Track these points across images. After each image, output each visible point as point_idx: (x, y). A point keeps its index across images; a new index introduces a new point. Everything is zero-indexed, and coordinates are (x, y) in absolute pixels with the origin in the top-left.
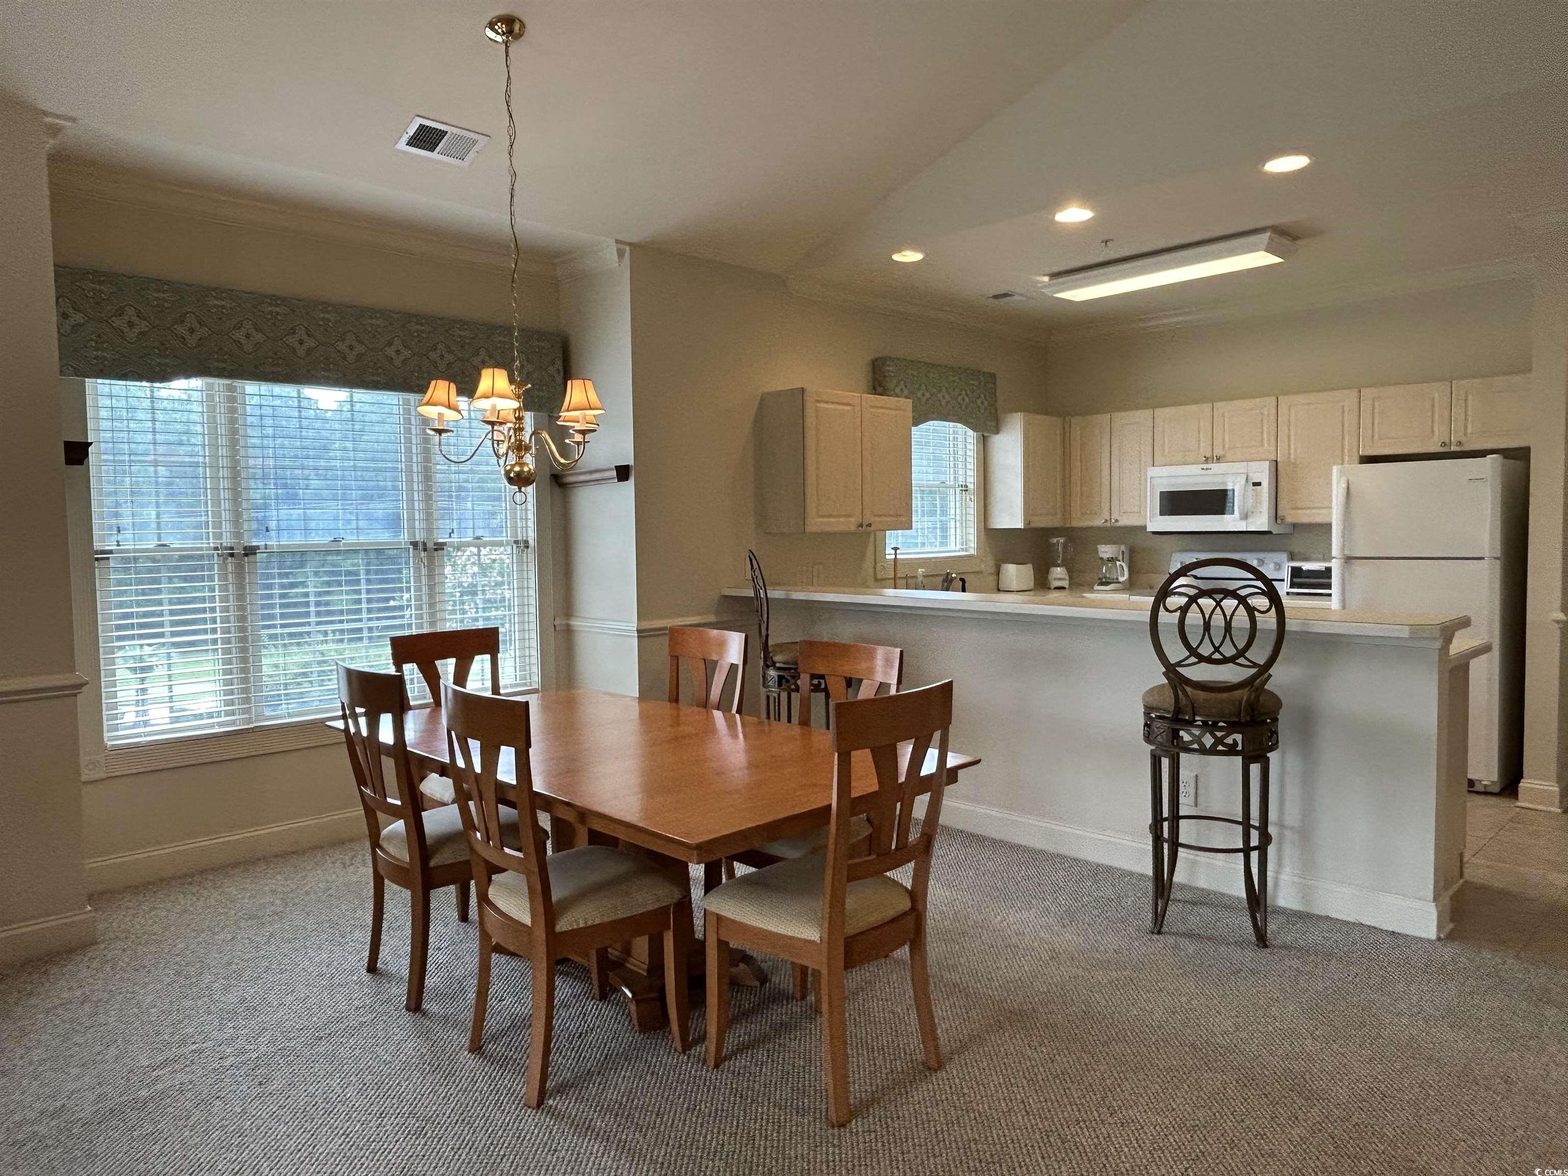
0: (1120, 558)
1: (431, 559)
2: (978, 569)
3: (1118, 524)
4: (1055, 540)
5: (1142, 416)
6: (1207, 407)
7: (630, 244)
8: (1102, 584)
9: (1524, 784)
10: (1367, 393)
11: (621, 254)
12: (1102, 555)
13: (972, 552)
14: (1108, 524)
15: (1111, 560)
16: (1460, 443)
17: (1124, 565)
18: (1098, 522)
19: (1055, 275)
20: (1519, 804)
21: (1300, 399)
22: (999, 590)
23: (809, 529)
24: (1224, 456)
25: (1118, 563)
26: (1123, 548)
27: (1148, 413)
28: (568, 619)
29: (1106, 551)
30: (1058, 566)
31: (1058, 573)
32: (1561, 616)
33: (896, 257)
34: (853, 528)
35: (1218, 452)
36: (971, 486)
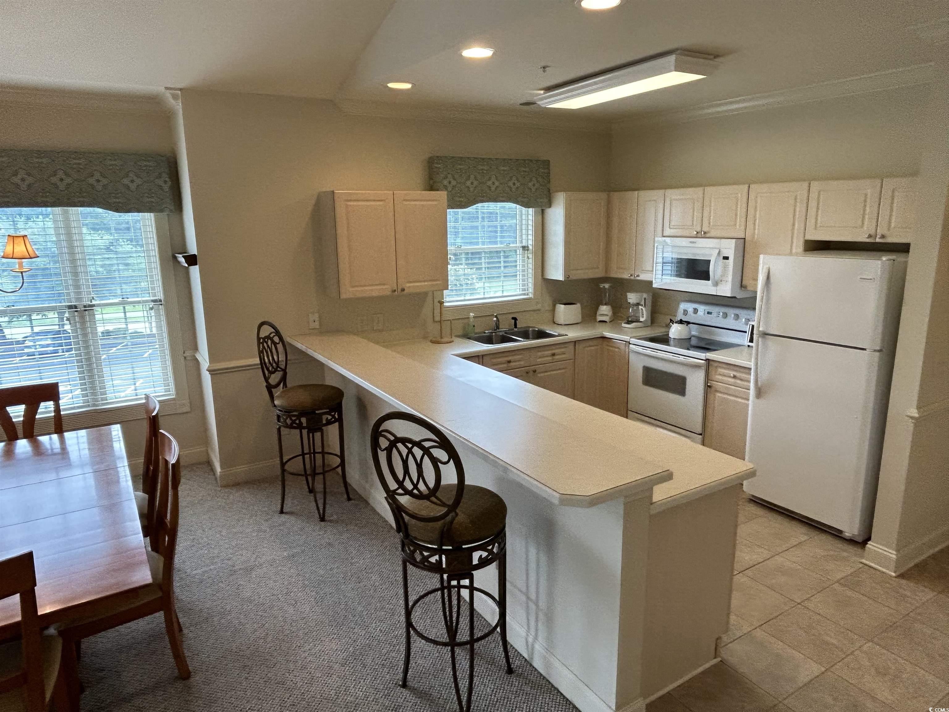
0: (643, 303)
1: (82, 317)
2: (535, 308)
3: (638, 278)
4: (602, 286)
5: (659, 193)
6: (701, 189)
7: (181, 90)
8: (629, 322)
9: (870, 545)
10: (815, 186)
11: (175, 97)
12: (629, 301)
13: (531, 296)
14: (632, 278)
15: (638, 304)
16: (883, 237)
17: (643, 309)
18: (626, 276)
19: (549, 89)
20: (864, 561)
21: (765, 187)
22: (554, 323)
23: (343, 296)
24: (709, 232)
25: (640, 307)
26: (645, 295)
27: (661, 192)
28: (195, 352)
29: (632, 298)
30: (606, 304)
31: (605, 310)
32: (914, 413)
33: (391, 85)
34: (388, 293)
35: (705, 229)
36: (530, 247)
